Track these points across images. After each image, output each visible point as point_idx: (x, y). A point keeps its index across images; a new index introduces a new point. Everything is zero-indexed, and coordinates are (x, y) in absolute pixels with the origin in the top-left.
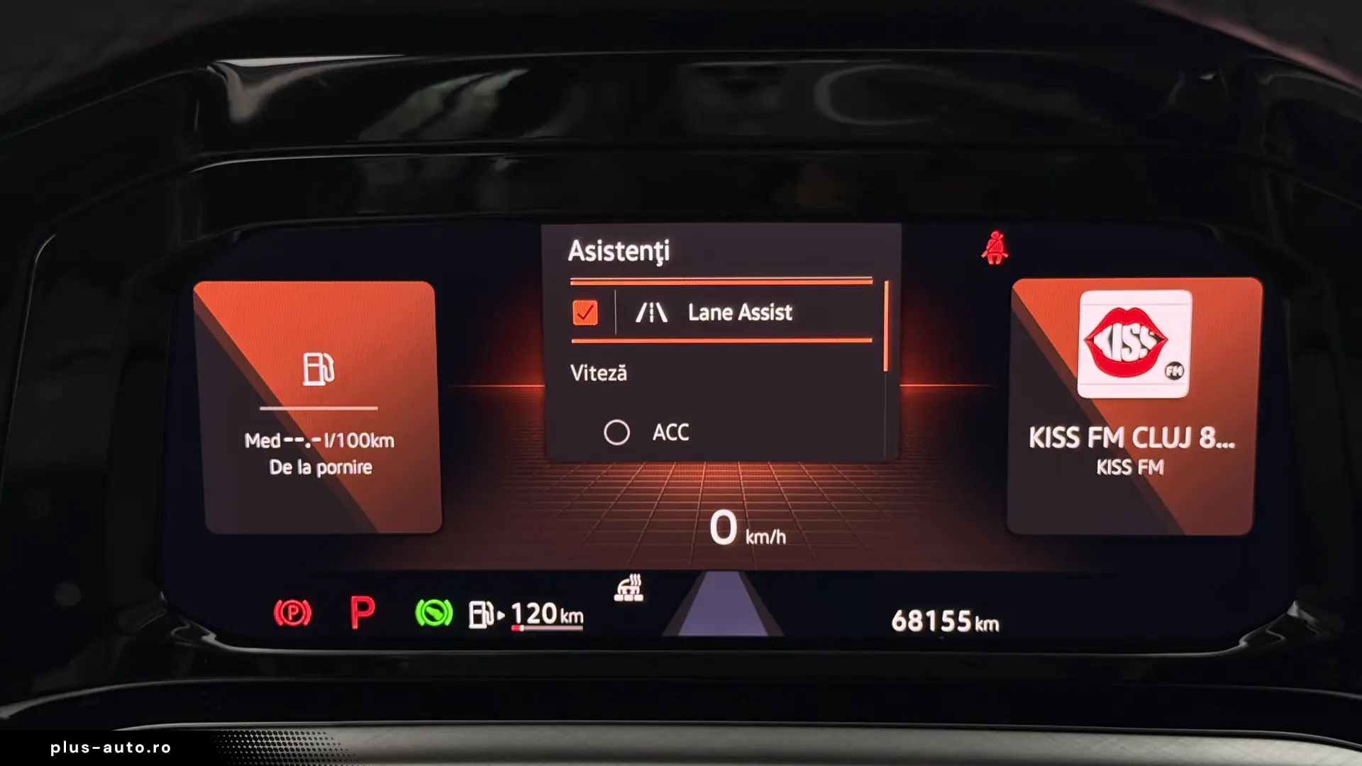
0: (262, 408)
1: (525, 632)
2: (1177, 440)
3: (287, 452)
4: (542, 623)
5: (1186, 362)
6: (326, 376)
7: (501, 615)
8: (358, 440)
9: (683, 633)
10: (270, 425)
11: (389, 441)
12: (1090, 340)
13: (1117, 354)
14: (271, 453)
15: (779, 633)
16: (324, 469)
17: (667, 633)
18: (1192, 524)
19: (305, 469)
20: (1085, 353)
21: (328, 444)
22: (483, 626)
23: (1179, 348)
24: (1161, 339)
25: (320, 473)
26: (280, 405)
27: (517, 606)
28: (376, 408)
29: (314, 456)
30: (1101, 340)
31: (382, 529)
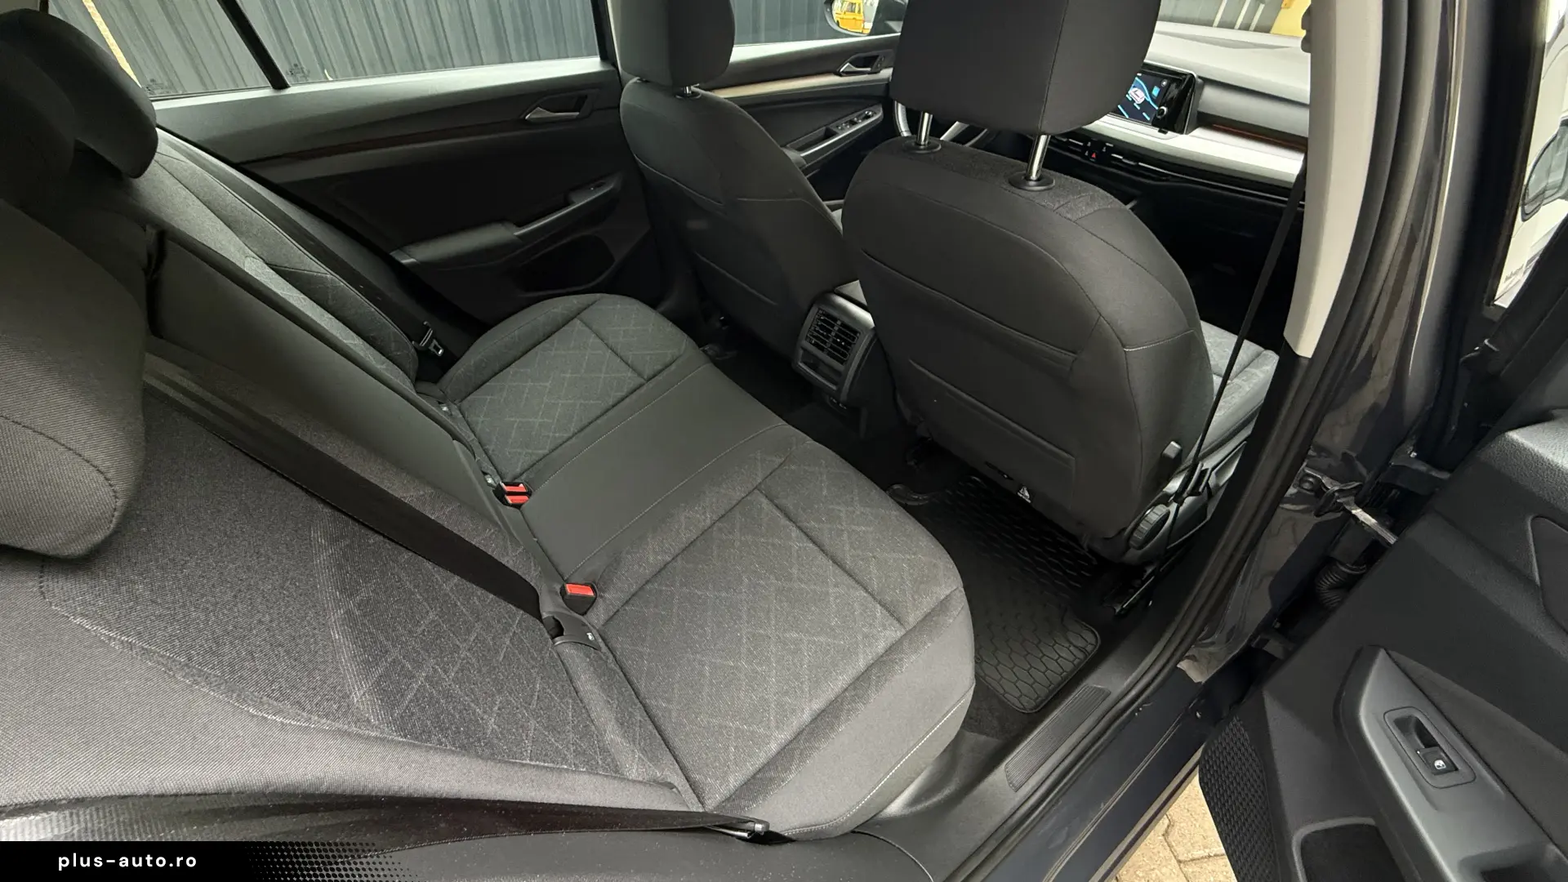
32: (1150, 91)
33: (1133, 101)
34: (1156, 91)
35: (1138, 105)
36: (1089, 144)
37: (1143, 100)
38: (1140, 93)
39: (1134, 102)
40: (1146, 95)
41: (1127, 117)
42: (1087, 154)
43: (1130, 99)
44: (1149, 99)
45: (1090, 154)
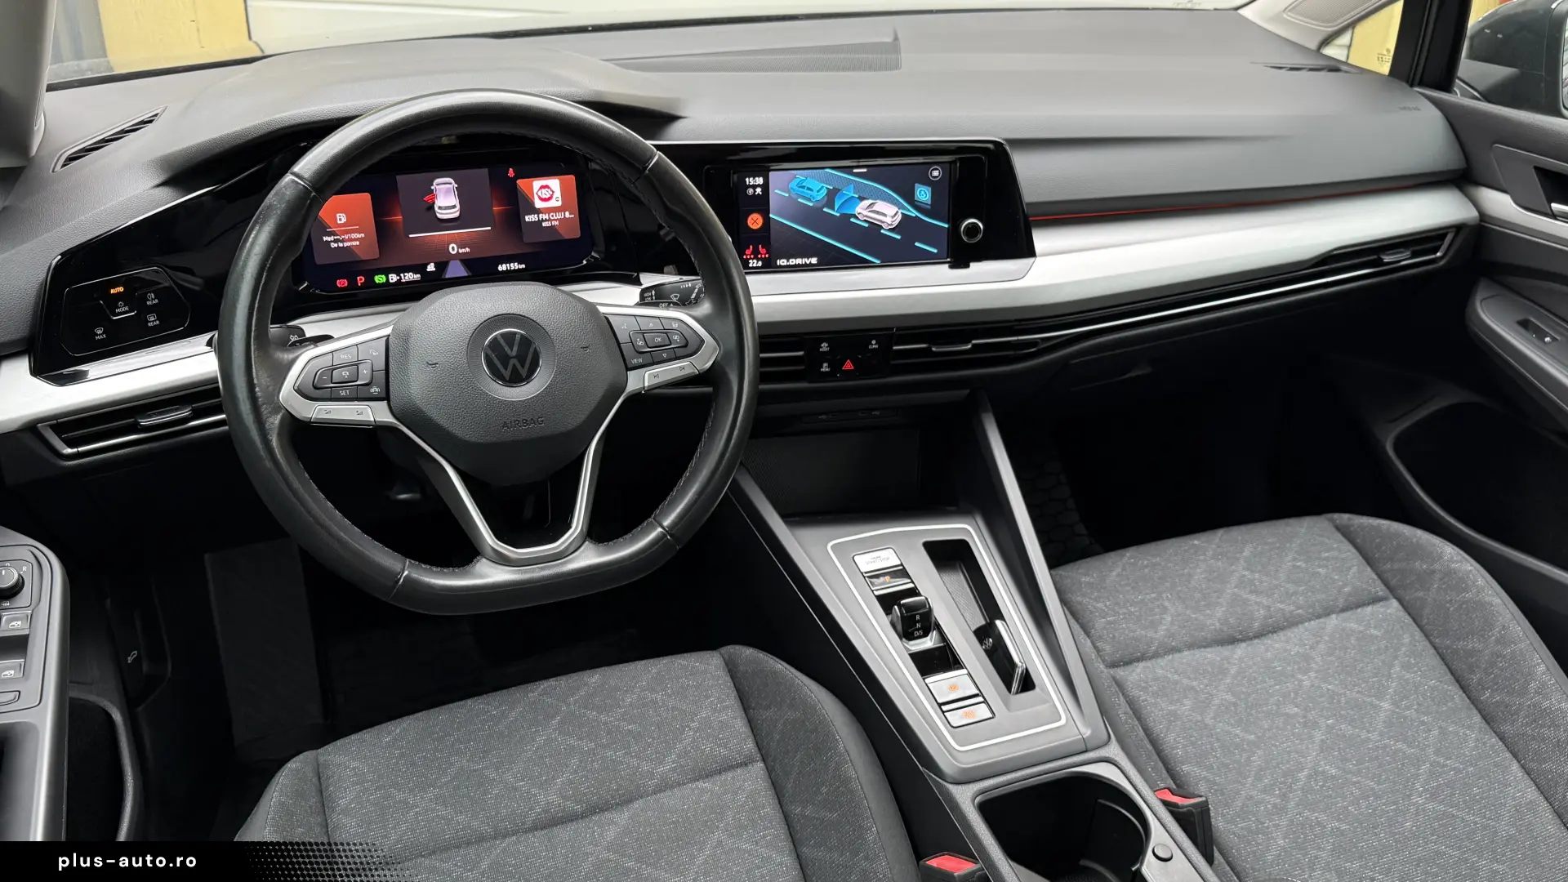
0: (328, 230)
1: (405, 281)
2: (560, 216)
3: (336, 241)
4: (409, 278)
5: (560, 197)
7: (398, 278)
8: (354, 236)
9: (447, 277)
10: (330, 234)
11: (363, 235)
12: (537, 194)
13: (544, 196)
14: (331, 241)
15: (470, 274)
16: (346, 244)
17: (443, 277)
18: (567, 236)
19: (341, 245)
20: (536, 197)
21: (347, 238)
22: (394, 281)
23: (558, 194)
24: (553, 192)
25: (345, 246)
26: (332, 228)
27: (402, 275)
28: (358, 227)
29: (342, 241)
30: (540, 193)
31: (363, 258)
32: (909, 197)
33: (875, 227)
34: (923, 194)
35: (890, 230)
36: (825, 347)
37: (899, 218)
38: (881, 206)
39: (881, 227)
40: (900, 206)
41: (877, 262)
42: (825, 368)
43: (866, 225)
44: (914, 213)
45: (836, 366)
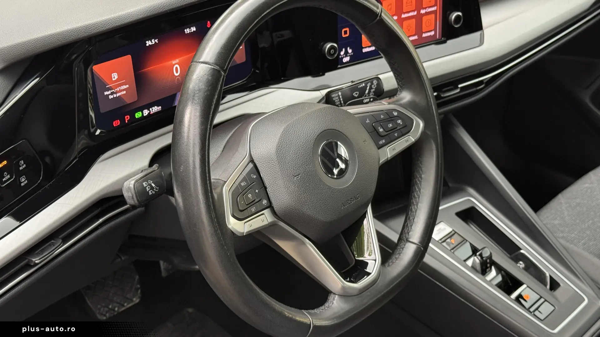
0: (107, 87)
1: (153, 113)
3: (112, 93)
4: (155, 111)
6: (116, 77)
7: (149, 112)
8: (122, 88)
10: (108, 89)
11: (127, 86)
14: (109, 94)
16: (118, 95)
17: (173, 105)
18: (239, 62)
19: (115, 96)
21: (118, 90)
22: (146, 115)
25: (117, 96)
26: (109, 85)
27: (151, 109)
28: (124, 81)
29: (116, 93)
31: (129, 102)
